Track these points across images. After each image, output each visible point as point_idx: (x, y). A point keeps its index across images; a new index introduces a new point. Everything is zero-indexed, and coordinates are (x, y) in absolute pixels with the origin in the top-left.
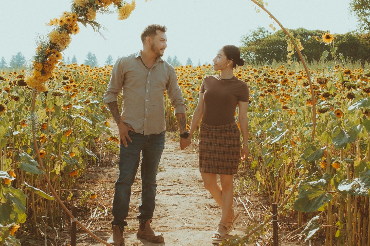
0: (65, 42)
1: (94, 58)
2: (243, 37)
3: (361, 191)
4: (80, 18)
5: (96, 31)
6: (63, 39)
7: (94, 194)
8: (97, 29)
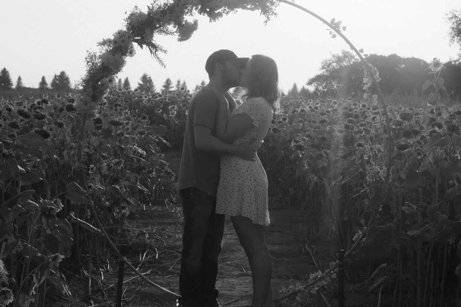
0: (118, 65)
1: (150, 81)
2: (325, 63)
3: (431, 236)
4: (136, 38)
5: (152, 54)
6: (117, 61)
7: (145, 233)
8: (154, 52)
